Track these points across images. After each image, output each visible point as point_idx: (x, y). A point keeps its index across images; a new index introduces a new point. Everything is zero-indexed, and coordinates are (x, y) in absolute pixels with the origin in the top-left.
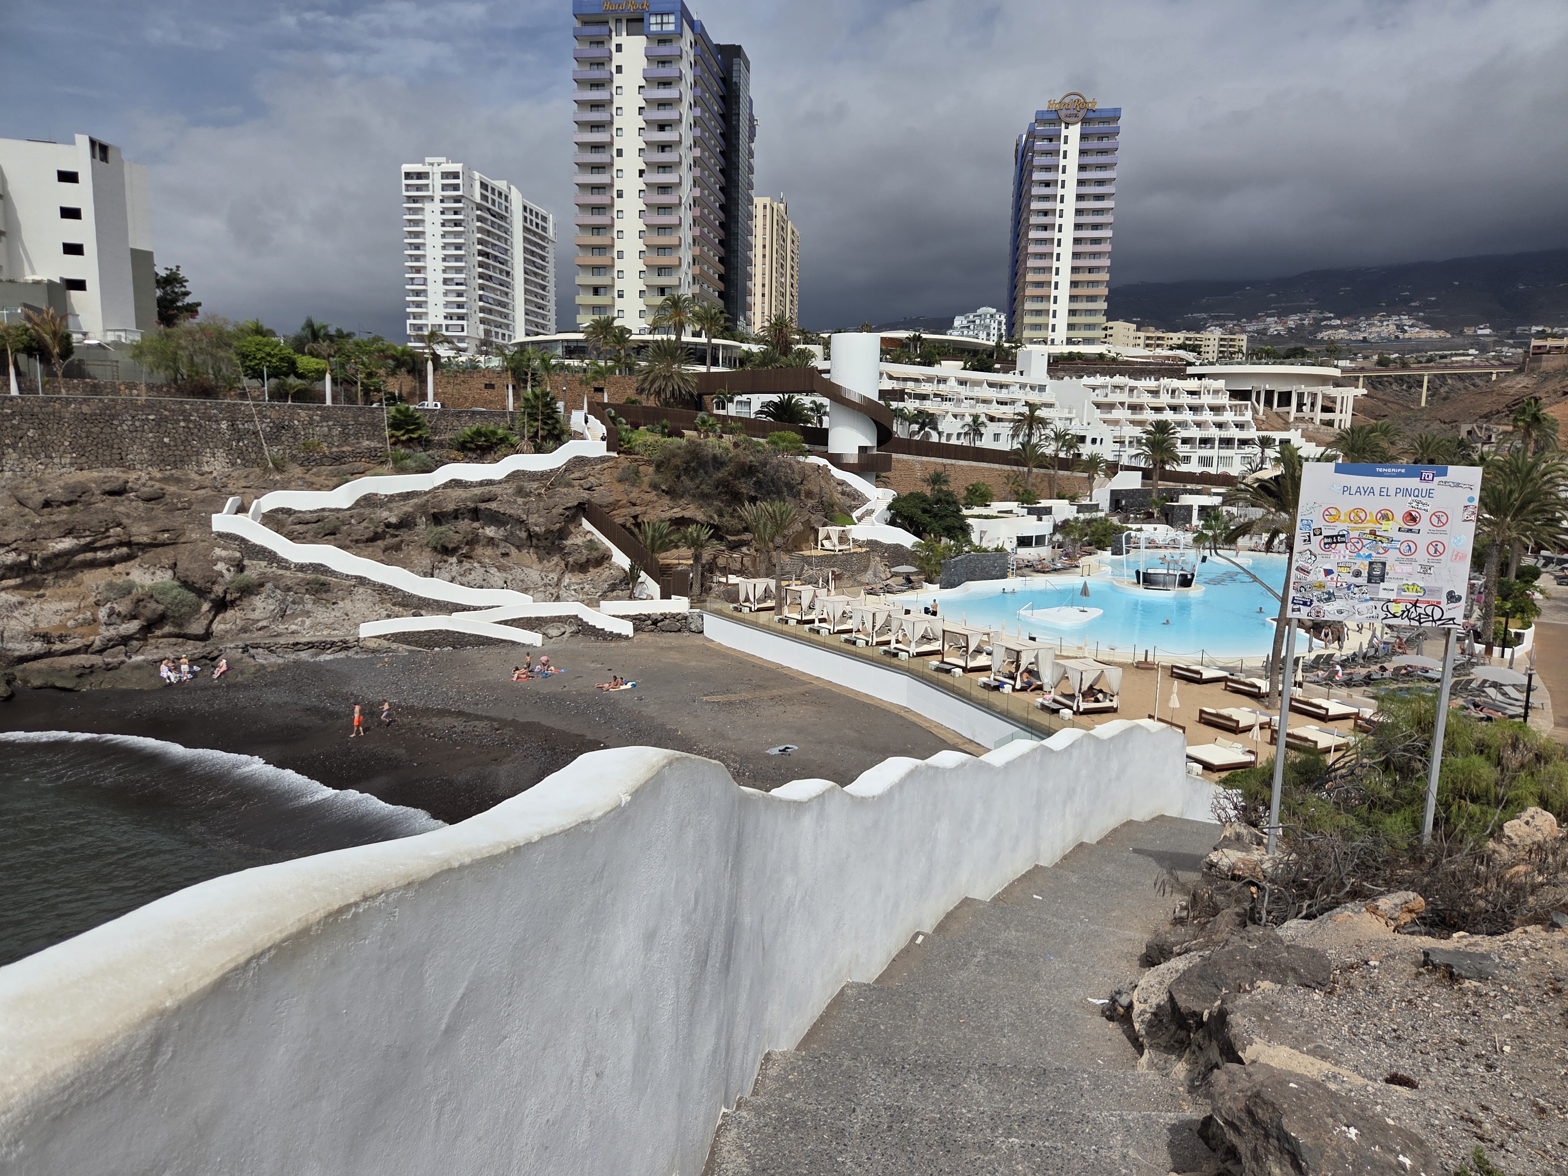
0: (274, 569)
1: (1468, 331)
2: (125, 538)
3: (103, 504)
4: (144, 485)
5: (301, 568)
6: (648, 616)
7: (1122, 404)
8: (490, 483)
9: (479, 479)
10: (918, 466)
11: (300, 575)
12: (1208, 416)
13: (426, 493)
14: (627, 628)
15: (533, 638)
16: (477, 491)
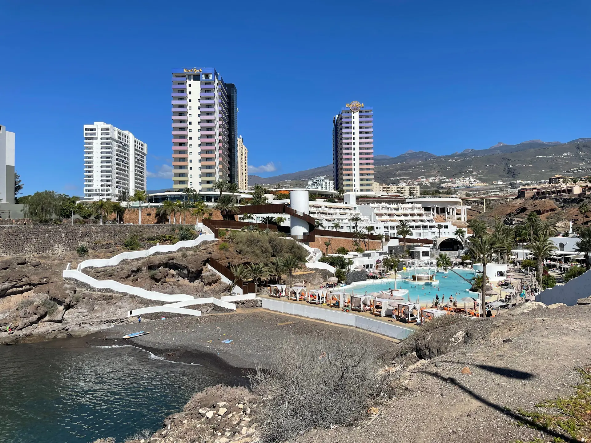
0: (89, 292)
1: (495, 183)
2: (29, 282)
3: (18, 268)
4: (32, 260)
5: (100, 290)
6: (240, 302)
7: (386, 214)
8: (171, 252)
9: (167, 251)
10: (320, 239)
11: (99, 293)
12: (417, 218)
13: (146, 258)
14: (233, 307)
15: (197, 313)
16: (167, 256)
